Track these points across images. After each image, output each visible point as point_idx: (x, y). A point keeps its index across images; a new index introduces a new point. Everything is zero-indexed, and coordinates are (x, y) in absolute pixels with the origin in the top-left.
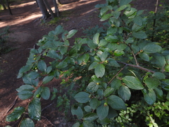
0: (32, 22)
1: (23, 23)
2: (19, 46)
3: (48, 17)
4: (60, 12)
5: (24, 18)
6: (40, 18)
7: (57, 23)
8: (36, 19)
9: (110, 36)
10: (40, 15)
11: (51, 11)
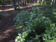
0: (11, 11)
1: (8, 11)
2: (6, 18)
3: (16, 10)
4: (20, 9)
5: (8, 9)
6: (13, 10)
7: (18, 12)
8: (12, 10)
9: (34, 12)
10: (13, 9)
11: (17, 8)
